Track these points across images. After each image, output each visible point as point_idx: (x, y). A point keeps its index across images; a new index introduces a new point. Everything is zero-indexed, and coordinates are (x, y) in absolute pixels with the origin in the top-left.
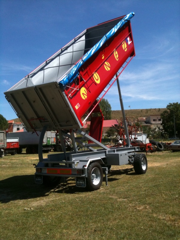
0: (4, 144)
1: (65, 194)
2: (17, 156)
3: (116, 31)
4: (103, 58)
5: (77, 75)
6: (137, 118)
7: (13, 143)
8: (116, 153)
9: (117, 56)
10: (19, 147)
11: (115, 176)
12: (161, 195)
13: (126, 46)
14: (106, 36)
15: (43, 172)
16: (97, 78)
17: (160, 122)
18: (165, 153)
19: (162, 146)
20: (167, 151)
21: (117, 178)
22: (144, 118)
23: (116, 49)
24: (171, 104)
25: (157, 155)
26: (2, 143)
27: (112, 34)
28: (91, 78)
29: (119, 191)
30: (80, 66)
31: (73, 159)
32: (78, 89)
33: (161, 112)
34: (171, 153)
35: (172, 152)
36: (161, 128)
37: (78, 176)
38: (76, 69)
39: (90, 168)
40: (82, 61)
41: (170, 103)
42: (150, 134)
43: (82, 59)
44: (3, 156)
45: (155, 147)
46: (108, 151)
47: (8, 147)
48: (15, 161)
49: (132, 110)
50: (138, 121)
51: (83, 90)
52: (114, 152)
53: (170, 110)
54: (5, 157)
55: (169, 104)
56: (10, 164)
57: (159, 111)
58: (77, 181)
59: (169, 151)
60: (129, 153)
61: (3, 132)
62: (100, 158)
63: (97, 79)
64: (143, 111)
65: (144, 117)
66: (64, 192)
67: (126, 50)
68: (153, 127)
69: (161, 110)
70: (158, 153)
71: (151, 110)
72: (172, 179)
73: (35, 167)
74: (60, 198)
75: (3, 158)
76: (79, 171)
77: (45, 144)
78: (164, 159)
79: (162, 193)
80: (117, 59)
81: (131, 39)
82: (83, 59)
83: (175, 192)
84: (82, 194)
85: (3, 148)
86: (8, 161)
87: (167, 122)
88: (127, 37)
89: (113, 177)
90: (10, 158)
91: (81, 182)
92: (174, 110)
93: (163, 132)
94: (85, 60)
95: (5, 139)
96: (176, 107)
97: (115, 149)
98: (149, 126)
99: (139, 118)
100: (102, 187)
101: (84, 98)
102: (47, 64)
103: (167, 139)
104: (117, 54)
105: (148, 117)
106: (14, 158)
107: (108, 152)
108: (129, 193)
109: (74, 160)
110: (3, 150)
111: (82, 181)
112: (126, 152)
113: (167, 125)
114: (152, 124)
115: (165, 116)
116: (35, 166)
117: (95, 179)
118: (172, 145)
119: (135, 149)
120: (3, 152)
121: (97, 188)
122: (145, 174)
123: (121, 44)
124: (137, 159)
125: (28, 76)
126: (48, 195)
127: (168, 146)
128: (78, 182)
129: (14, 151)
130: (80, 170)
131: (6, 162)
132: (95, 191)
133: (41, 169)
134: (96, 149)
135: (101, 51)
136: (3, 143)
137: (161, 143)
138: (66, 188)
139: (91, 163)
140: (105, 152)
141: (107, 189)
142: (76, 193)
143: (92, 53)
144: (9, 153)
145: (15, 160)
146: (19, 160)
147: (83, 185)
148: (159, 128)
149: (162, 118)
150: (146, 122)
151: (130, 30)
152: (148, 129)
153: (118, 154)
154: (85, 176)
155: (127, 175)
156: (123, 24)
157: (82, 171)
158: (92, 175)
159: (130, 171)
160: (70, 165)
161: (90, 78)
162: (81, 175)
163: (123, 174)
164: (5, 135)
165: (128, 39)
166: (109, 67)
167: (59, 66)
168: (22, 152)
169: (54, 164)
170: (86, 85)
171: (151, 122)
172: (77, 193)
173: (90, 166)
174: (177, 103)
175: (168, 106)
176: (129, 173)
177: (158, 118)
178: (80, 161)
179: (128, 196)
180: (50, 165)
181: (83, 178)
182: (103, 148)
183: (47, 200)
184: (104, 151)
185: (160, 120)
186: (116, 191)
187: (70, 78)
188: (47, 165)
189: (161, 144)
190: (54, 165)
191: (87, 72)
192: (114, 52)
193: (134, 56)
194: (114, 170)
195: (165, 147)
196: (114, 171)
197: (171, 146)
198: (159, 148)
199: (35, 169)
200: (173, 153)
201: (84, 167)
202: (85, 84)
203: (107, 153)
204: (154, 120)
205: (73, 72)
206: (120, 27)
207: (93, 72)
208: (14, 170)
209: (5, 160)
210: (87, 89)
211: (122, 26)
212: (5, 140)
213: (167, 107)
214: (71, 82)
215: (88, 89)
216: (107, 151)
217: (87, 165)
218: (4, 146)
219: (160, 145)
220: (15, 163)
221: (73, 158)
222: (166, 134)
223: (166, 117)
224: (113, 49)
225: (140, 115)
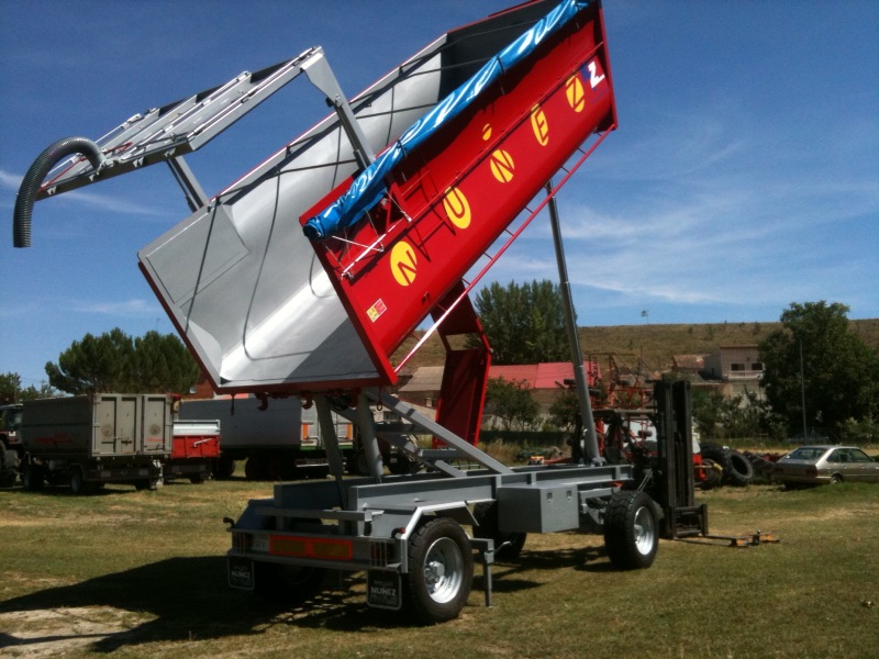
0: (164, 440)
1: (324, 631)
2: (210, 485)
3: (538, 40)
4: (487, 136)
5: (379, 197)
6: (673, 358)
7: (199, 437)
8: (534, 485)
9: (545, 129)
10: (221, 455)
11: (535, 571)
12: (675, 650)
13: (580, 92)
14: (498, 59)
15: (254, 548)
16: (458, 209)
17: (755, 377)
18: (756, 493)
19: (749, 466)
20: (767, 487)
21: (538, 580)
22: (699, 359)
23: (541, 105)
24: (798, 307)
25: (721, 500)
26: (155, 437)
27: (524, 52)
28: (436, 209)
29: (523, 628)
30: (389, 166)
31: (362, 504)
32: (380, 247)
33: (761, 338)
34: (778, 493)
35: (782, 490)
36: (761, 396)
37: (376, 567)
38: (370, 179)
39: (421, 540)
40: (401, 147)
41: (793, 305)
42: (720, 420)
43: (399, 142)
44: (159, 484)
45: (715, 469)
46: (503, 478)
47: (180, 454)
48: (198, 505)
49: (653, 326)
50: (675, 368)
51: (402, 253)
52: (529, 482)
53: (793, 328)
54: (166, 491)
55: (789, 308)
56: (175, 515)
57: (755, 334)
58: (371, 585)
59: (771, 487)
60: (581, 487)
61: (163, 399)
62: (461, 504)
63: (459, 211)
64: (695, 329)
65: (700, 353)
66: (322, 624)
67: (579, 109)
68: (730, 392)
69: (762, 329)
70: (729, 492)
71: (727, 330)
72: (739, 592)
73: (228, 530)
74: (301, 644)
75: (158, 494)
76: (378, 551)
77: (315, 444)
78: (745, 515)
79: (681, 645)
80: (543, 139)
81: (603, 68)
82: (403, 143)
83: (729, 643)
84: (387, 635)
85: (160, 458)
86: (173, 505)
87: (784, 374)
88: (588, 62)
89: (524, 576)
90: (184, 495)
91: (385, 591)
92: (808, 331)
93: (769, 415)
94: (411, 146)
95: (168, 422)
96: (815, 319)
97: (534, 473)
98: (717, 387)
99: (681, 359)
100: (468, 613)
101: (403, 282)
102: (290, 157)
103: (781, 440)
104: (543, 123)
105: (713, 356)
106: (196, 495)
107: (503, 483)
108: (557, 637)
109: (365, 509)
110: (159, 465)
111: (388, 587)
112: (573, 483)
113: (783, 387)
114: (726, 381)
115: (775, 350)
116: (229, 525)
117: (441, 580)
118: (785, 461)
119: (613, 472)
120: (158, 470)
121: (449, 613)
122: (648, 570)
123: (562, 87)
124: (619, 510)
125: (218, 199)
126: (263, 631)
127: (769, 467)
128: (374, 590)
129: (202, 468)
130: (383, 544)
131: (164, 509)
132: (439, 626)
133: (249, 537)
134: (465, 471)
135: (481, 111)
136: (161, 438)
137: (746, 454)
138: (339, 610)
139: (424, 519)
140: (492, 482)
141: (485, 621)
142: (363, 632)
143: (439, 120)
144: (184, 476)
145: (197, 500)
146: (213, 501)
147: (390, 602)
148: (752, 398)
149: (765, 361)
150: (705, 375)
151: (598, 35)
152: (708, 400)
153: (538, 492)
154: (399, 568)
155: (580, 572)
156: (571, 13)
157: (390, 549)
158: (428, 566)
159: (593, 558)
160: (349, 526)
161: (432, 207)
162: (384, 565)
163: (566, 565)
164: (168, 408)
165: (592, 67)
166: (510, 169)
167: (337, 163)
168: (235, 474)
169: (295, 520)
170: (412, 233)
171: (724, 375)
172: (369, 628)
173: (422, 530)
174: (822, 303)
175: (786, 315)
176: (589, 563)
177: (748, 359)
178: (388, 511)
179: (549, 649)
180: (280, 523)
181: (391, 577)
182: (487, 466)
183: (254, 651)
184: (486, 478)
185: (756, 367)
186: (513, 630)
187: (349, 208)
188: (270, 524)
189: (743, 458)
190: (294, 524)
191: (420, 186)
192: (533, 116)
193: (614, 129)
194: (538, 549)
195: (758, 472)
196: (539, 553)
197: (780, 469)
198: (734, 471)
199: (230, 535)
200: (785, 493)
201: (397, 536)
202: (410, 229)
203: (499, 485)
204: (735, 367)
205: (360, 187)
206: (558, 24)
207: (444, 185)
208: (176, 539)
209: (162, 500)
210: (418, 247)
211: (564, 21)
212: (167, 429)
213: (782, 320)
214: (353, 222)
215: (422, 248)
216: (499, 477)
217: (409, 528)
218: (164, 448)
219: (737, 462)
220: (192, 515)
221: (359, 500)
222: (777, 421)
223: (780, 355)
224: (531, 104)
225: (683, 347)
